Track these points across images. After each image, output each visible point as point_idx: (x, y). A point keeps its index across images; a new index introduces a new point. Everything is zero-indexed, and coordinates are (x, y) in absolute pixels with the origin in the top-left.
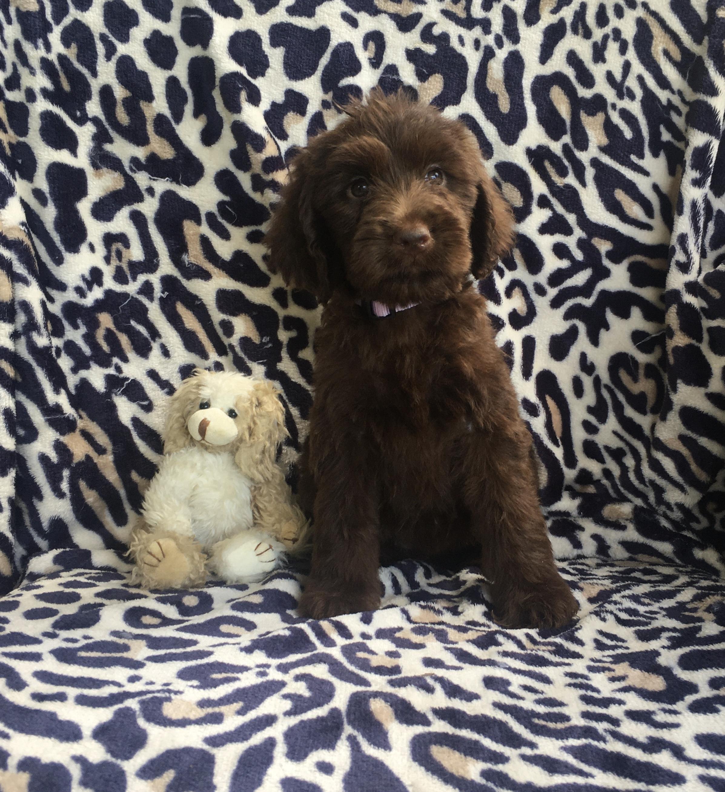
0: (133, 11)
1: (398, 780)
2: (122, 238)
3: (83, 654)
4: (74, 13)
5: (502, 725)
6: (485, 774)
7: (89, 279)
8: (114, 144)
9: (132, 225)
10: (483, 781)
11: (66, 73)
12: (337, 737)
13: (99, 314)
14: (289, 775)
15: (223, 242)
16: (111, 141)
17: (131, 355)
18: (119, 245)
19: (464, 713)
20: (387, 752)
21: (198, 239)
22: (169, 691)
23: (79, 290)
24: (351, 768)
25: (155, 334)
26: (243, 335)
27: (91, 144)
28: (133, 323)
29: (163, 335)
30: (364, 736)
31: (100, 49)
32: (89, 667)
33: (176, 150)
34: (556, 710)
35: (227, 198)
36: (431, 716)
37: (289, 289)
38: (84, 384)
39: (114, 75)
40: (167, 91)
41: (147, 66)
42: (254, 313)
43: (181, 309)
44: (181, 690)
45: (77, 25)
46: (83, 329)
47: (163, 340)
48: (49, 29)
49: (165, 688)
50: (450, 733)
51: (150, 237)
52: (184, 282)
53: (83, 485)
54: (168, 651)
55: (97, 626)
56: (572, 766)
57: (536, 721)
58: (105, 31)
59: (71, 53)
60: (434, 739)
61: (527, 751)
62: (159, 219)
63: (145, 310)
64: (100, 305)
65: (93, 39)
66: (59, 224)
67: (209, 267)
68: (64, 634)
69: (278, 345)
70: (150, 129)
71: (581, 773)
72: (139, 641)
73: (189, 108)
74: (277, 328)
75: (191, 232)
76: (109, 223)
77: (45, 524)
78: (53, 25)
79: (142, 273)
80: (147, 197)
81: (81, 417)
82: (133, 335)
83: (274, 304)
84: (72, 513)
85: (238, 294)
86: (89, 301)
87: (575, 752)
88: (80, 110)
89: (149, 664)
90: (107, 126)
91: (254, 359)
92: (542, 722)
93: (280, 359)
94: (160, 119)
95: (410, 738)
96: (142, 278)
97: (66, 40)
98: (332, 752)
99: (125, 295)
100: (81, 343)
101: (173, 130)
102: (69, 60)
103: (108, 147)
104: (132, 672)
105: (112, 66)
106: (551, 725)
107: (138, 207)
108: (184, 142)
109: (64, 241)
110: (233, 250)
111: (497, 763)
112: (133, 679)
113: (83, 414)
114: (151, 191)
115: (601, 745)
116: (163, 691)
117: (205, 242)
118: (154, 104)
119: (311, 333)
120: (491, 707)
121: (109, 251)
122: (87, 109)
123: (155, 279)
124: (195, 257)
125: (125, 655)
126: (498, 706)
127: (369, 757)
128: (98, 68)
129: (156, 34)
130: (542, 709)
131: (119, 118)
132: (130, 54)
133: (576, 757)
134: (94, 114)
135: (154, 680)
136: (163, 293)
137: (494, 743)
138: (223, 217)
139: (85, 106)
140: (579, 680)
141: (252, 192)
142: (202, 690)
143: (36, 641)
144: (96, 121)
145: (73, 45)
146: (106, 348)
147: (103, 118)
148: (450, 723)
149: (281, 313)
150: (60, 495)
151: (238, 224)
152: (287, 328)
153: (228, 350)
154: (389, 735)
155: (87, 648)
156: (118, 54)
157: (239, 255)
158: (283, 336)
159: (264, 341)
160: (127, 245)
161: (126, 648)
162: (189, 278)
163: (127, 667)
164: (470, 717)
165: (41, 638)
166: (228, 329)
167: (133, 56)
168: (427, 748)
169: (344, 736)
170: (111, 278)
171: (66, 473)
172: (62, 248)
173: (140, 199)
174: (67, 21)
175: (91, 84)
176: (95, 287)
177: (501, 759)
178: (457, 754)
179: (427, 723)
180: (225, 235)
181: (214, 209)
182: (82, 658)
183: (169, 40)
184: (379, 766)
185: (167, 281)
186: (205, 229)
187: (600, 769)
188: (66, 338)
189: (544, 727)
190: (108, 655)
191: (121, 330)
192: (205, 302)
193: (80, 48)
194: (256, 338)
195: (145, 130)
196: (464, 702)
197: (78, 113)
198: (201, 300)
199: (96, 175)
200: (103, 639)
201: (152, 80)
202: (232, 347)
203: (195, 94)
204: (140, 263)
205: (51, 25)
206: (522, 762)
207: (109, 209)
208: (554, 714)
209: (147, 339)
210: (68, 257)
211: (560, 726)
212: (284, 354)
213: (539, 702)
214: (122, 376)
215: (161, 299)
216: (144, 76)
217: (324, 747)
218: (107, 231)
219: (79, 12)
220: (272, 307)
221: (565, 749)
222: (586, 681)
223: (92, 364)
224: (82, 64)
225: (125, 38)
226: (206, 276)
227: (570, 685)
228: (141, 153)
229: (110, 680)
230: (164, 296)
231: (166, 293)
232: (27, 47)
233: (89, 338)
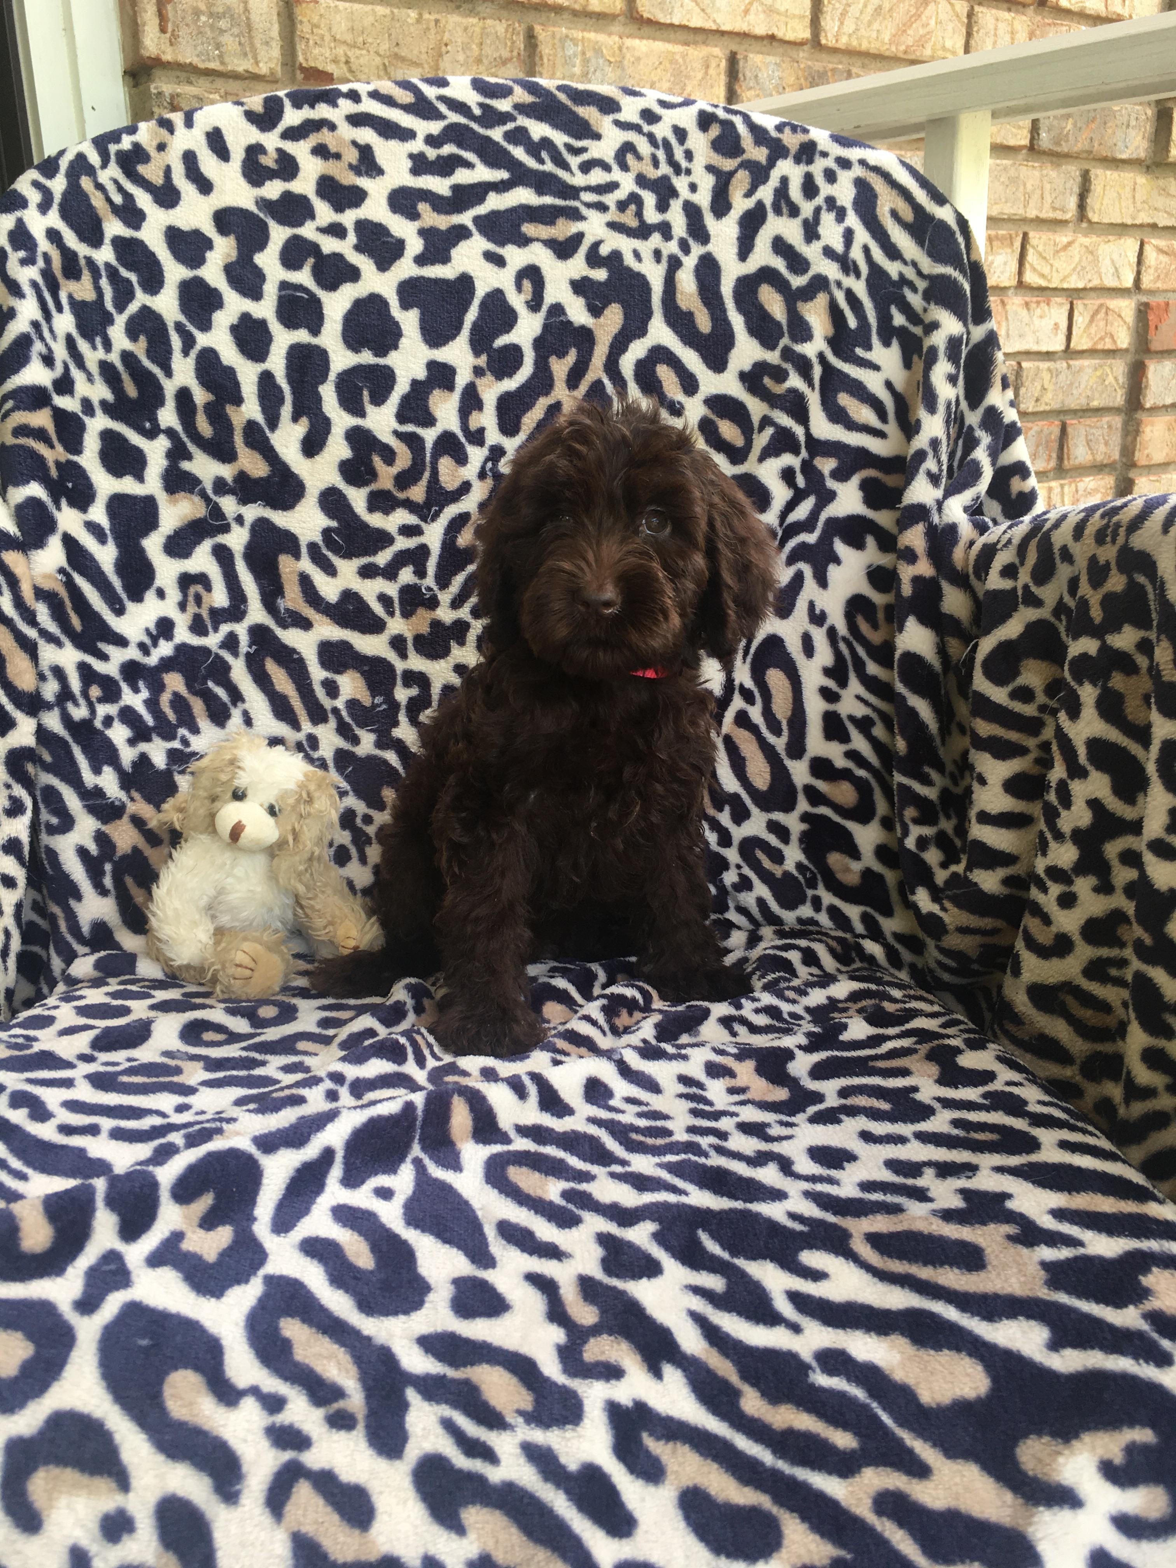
0: (216, 289)
1: (466, 1203)
2: (202, 579)
3: (125, 1079)
4: (141, 298)
5: (594, 1141)
6: (565, 1194)
7: (155, 633)
8: (194, 461)
9: (215, 563)
10: (563, 1203)
11: (132, 375)
12: (402, 1159)
13: (164, 675)
14: (342, 1202)
15: (329, 579)
16: (189, 457)
17: (204, 723)
18: (199, 588)
19: (553, 1130)
20: (458, 1174)
21: (296, 579)
22: (221, 1120)
23: (143, 648)
24: (414, 1193)
25: (237, 696)
26: (349, 697)
27: (165, 463)
28: (210, 684)
29: (247, 699)
30: (431, 1158)
31: (176, 342)
32: (129, 1094)
33: (270, 465)
34: (659, 1123)
35: (334, 524)
36: (512, 1134)
37: (409, 636)
38: (144, 760)
39: (192, 374)
40: (259, 390)
41: (235, 359)
42: (366, 668)
43: (271, 667)
44: (235, 1116)
45: (146, 310)
46: (145, 694)
47: (246, 706)
48: (109, 320)
49: (217, 1116)
50: (533, 1150)
51: (237, 577)
52: (279, 632)
53: (129, 881)
54: (228, 1073)
55: (145, 1046)
56: (665, 1181)
57: (634, 1136)
58: (182, 318)
59: (139, 348)
60: (512, 1158)
61: (617, 1169)
62: (250, 555)
63: (227, 668)
64: (167, 664)
65: (167, 330)
66: (121, 567)
67: (309, 612)
68: (103, 1057)
69: (394, 706)
70: (238, 439)
71: (674, 1190)
72: (195, 1063)
73: (287, 410)
74: (394, 684)
75: (287, 570)
76: (186, 561)
77: (86, 929)
78: (115, 314)
79: (225, 622)
80: (235, 527)
81: (132, 799)
82: (209, 698)
83: (391, 656)
84: (118, 915)
85: (345, 646)
86: (153, 660)
87: (670, 1168)
88: (149, 421)
89: (202, 1089)
90: (185, 439)
91: (362, 726)
92: (641, 1138)
93: (396, 724)
94: (251, 427)
95: (485, 1158)
96: (225, 628)
97: (132, 332)
98: (393, 1177)
99: (205, 651)
100: (142, 710)
101: (267, 440)
102: (136, 357)
103: (185, 465)
104: (179, 1100)
105: (191, 361)
106: (650, 1141)
107: (222, 539)
108: (281, 455)
109: (126, 587)
110: (341, 588)
111: (581, 1181)
112: (181, 1109)
113: (136, 795)
114: (240, 520)
115: (702, 1160)
116: (214, 1120)
117: (305, 581)
118: (243, 408)
119: (436, 690)
120: (585, 1122)
121: (185, 595)
122: (160, 418)
123: (241, 630)
124: (293, 600)
125: (175, 1079)
126: (593, 1120)
127: (436, 1180)
128: (173, 366)
129: (246, 318)
130: (643, 1123)
131: (200, 429)
132: (213, 346)
133: (670, 1172)
134: (169, 424)
135: (205, 1109)
136: (250, 647)
137: (582, 1162)
138: (329, 548)
139: (156, 414)
140: (694, 1090)
141: (366, 512)
142: (260, 1116)
143: (70, 1065)
144: (170, 433)
145: (142, 338)
146: (171, 716)
147: (179, 428)
148: (534, 1141)
149: (400, 666)
150: (103, 892)
151: (348, 555)
152: (407, 684)
153: (330, 715)
154: (461, 1155)
155: (130, 1071)
156: (198, 347)
157: (349, 596)
158: (402, 694)
159: (376, 701)
160: (208, 588)
161: (178, 1071)
162: (284, 626)
163: (175, 1093)
164: (558, 1133)
165: (75, 1061)
166: (332, 689)
167: (217, 348)
168: (503, 1169)
169: (409, 1159)
170: (186, 628)
171: (108, 867)
172: (124, 596)
173: (225, 529)
174: (133, 308)
175: (165, 386)
176: (162, 642)
177: (588, 1177)
178: (537, 1174)
179: (507, 1140)
180: (330, 570)
181: (318, 539)
182: (124, 1083)
183: (262, 324)
184: (446, 1189)
185: (259, 633)
186: (306, 565)
187: (696, 1184)
188: (122, 703)
189: (641, 1143)
190: (154, 1080)
191: (195, 693)
192: (304, 656)
193: (150, 342)
194: (366, 699)
195: (231, 442)
196: (555, 1118)
197: (148, 425)
198: (298, 653)
199: (170, 502)
200: (152, 1060)
201: (241, 377)
202: (335, 711)
203: (294, 392)
204: (223, 610)
205: (112, 315)
206: (610, 1180)
207: (187, 544)
208: (657, 1128)
209: (225, 704)
210: (130, 606)
211: (660, 1142)
212: (402, 718)
213: (640, 1115)
214: (188, 750)
215: (248, 654)
216: (230, 373)
217: (384, 1172)
218: (183, 571)
219: (148, 297)
220: (389, 659)
221: (660, 1165)
222: (701, 1092)
223: (154, 736)
224: (153, 362)
225: (205, 326)
226: (306, 625)
227: (681, 1096)
228: (227, 472)
229: (154, 1108)
230: (252, 651)
231: (254, 647)
232: (83, 346)
233: (152, 704)
